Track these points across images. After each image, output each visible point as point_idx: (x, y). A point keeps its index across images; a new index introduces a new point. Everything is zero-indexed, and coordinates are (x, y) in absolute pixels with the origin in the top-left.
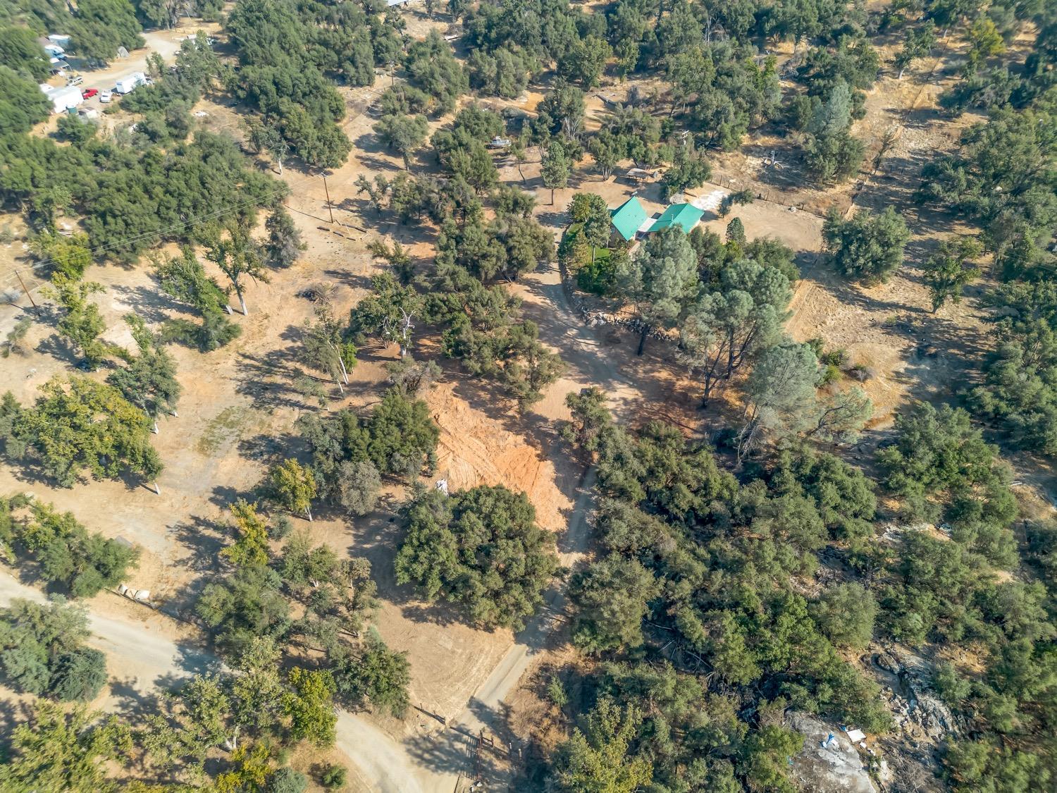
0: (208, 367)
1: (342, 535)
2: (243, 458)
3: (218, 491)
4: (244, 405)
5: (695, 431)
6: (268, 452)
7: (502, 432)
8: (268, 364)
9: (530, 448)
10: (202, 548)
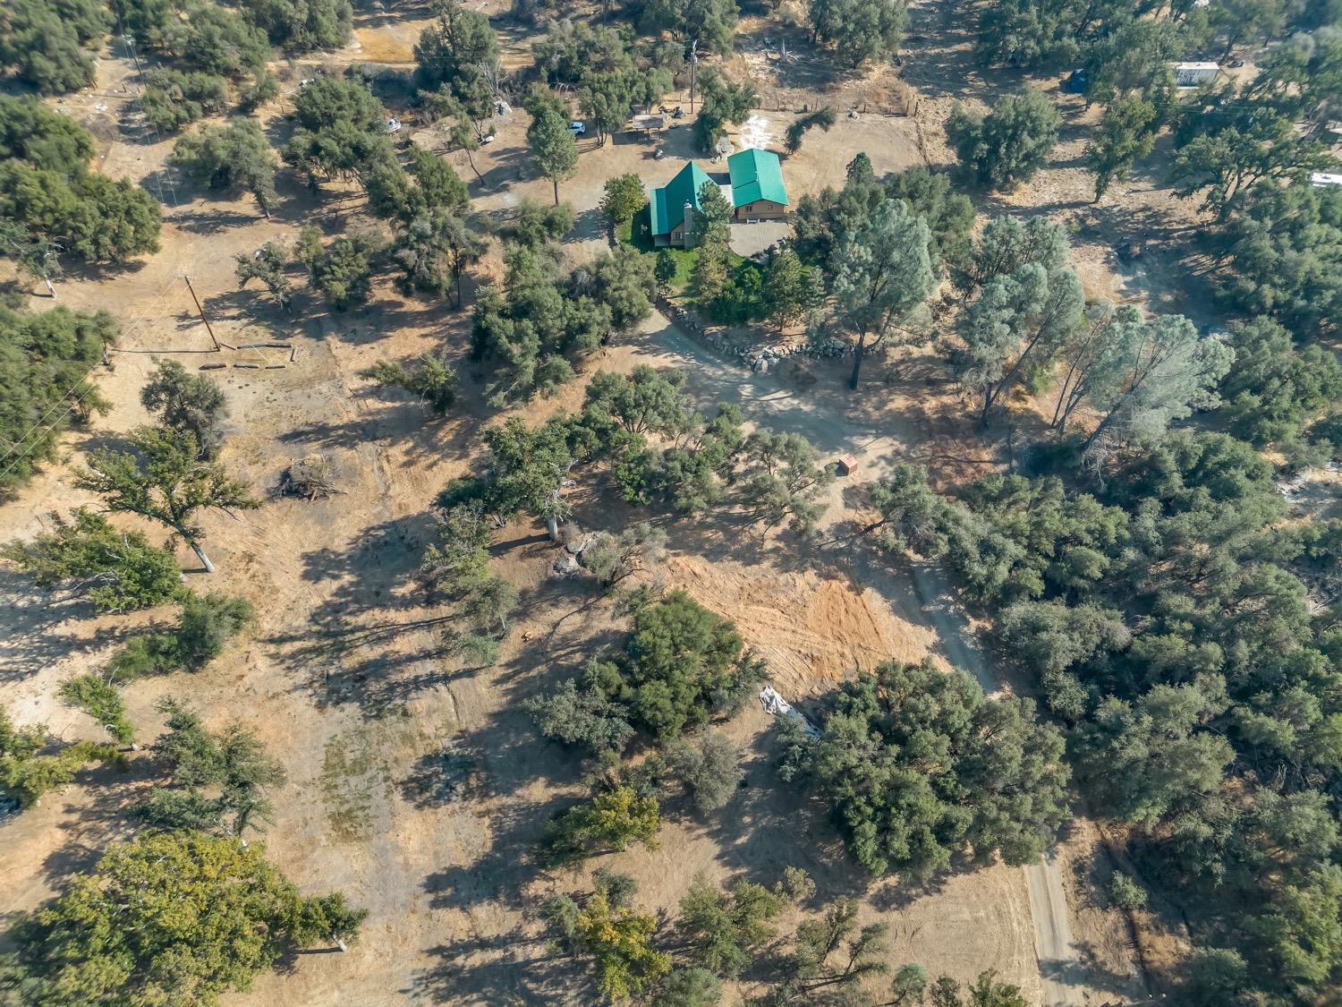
0: (231, 692)
1: (690, 847)
2: (427, 810)
3: (433, 883)
4: (350, 725)
5: (995, 463)
6: (458, 778)
7: (783, 578)
8: (327, 635)
9: (835, 583)
10: (489, 990)
